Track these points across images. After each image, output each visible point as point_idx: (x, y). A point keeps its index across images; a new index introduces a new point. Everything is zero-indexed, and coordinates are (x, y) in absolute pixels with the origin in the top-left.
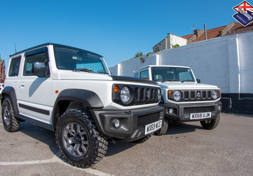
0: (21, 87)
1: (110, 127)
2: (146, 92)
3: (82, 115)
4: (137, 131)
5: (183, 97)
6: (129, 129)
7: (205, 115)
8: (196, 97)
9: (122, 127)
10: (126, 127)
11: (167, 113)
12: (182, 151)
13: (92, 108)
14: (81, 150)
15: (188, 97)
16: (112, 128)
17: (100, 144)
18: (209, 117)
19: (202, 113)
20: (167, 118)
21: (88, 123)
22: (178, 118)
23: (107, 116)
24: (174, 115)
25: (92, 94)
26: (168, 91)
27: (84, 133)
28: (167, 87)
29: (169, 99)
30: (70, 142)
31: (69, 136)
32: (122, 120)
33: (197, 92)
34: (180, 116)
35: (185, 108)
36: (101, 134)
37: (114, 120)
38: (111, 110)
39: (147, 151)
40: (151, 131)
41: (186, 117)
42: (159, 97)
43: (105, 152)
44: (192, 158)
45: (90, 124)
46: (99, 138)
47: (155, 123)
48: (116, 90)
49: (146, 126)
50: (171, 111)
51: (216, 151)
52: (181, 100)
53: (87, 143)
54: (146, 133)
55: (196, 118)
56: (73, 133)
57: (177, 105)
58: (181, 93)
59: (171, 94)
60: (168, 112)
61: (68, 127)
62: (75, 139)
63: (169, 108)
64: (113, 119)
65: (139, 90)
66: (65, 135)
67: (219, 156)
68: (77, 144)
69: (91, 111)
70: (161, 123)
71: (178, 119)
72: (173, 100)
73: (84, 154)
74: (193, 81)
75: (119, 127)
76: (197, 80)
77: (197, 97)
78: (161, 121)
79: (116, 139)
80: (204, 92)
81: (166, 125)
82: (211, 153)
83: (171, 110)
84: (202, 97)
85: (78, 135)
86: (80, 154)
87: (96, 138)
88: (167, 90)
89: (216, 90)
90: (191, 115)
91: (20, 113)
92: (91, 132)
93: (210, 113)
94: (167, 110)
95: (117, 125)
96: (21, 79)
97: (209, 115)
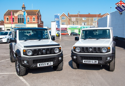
8: (88, 51)
40: (43, 66)
47: (46, 63)
48: (24, 51)
84: (93, 51)
89: (105, 47)
97: (96, 62)
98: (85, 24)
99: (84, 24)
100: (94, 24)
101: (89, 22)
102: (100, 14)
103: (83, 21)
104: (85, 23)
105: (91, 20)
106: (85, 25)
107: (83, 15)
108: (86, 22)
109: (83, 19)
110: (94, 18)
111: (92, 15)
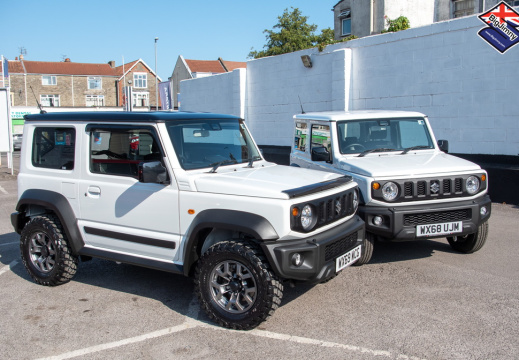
0: (89, 194)
1: (290, 265)
2: (335, 203)
3: (246, 249)
4: (325, 269)
5: (402, 194)
6: (315, 267)
7: (448, 228)
8: (428, 193)
9: (304, 264)
10: (311, 264)
11: (371, 224)
12: (399, 298)
13: (263, 241)
14: (243, 302)
15: (412, 194)
16: (293, 267)
17: (275, 291)
18: (456, 231)
19: (442, 224)
20: (372, 234)
21: (256, 261)
22: (393, 233)
23: (284, 250)
24: (385, 228)
25: (258, 220)
26: (372, 184)
27: (248, 276)
28: (369, 175)
29: (373, 197)
30: (223, 291)
31: (221, 281)
32: (304, 254)
33: (432, 182)
34: (396, 230)
35: (406, 216)
36: (276, 276)
37: (294, 256)
38: (289, 242)
39: (337, 297)
40: (345, 266)
41: (410, 232)
42: (356, 203)
43: (279, 302)
44: (415, 311)
45: (260, 263)
46: (273, 282)
47: (351, 252)
48: (294, 213)
49: (338, 260)
50: (378, 221)
51: (463, 300)
52: (398, 199)
53: (253, 290)
54: (338, 270)
55: (428, 234)
56: (228, 276)
57: (389, 208)
58: (399, 186)
59: (378, 189)
60: (373, 222)
61: (218, 269)
62: (231, 284)
63: (374, 216)
64: (292, 253)
65: (325, 205)
66: (213, 280)
67: (468, 309)
68: (235, 292)
69: (262, 244)
70: (360, 251)
71: (393, 236)
72: (382, 199)
73: (248, 308)
74: (430, 146)
75: (300, 264)
76: (439, 143)
77: (432, 193)
78: (360, 246)
79: (294, 281)
80: (447, 182)
81: (370, 247)
82: (455, 304)
83: (379, 219)
84: (441, 192)
85: (237, 280)
86: (242, 308)
87: (270, 282)
88: (370, 180)
89: (475, 176)
90: (419, 227)
91: (86, 246)
92: (261, 274)
93: (460, 223)
94: (370, 219)
95: (298, 262)
96: (82, 178)
97: (457, 227)
98: (55, 104)
99: (48, 103)
100: (89, 104)
101: (70, 94)
102: (110, 63)
103: (44, 88)
104: (54, 98)
105: (79, 87)
106: (52, 105)
107: (41, 64)
108: (57, 96)
109: (45, 82)
110: (89, 79)
111: (80, 65)
